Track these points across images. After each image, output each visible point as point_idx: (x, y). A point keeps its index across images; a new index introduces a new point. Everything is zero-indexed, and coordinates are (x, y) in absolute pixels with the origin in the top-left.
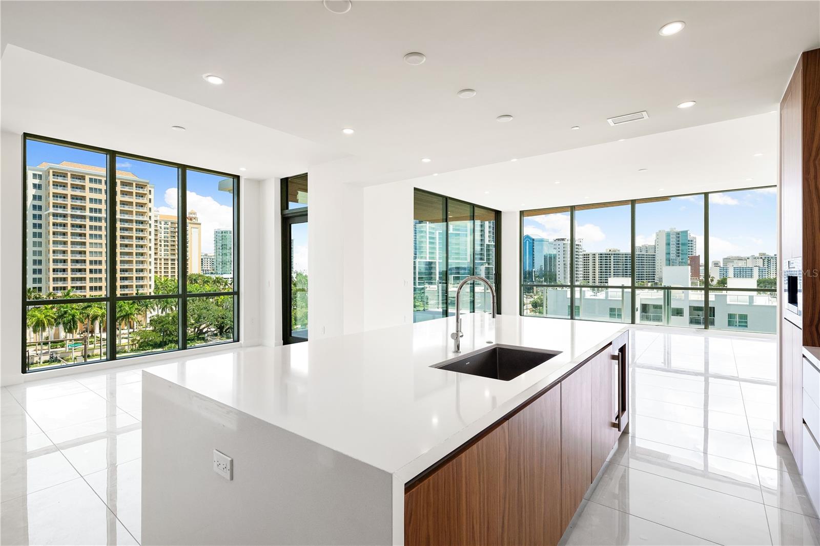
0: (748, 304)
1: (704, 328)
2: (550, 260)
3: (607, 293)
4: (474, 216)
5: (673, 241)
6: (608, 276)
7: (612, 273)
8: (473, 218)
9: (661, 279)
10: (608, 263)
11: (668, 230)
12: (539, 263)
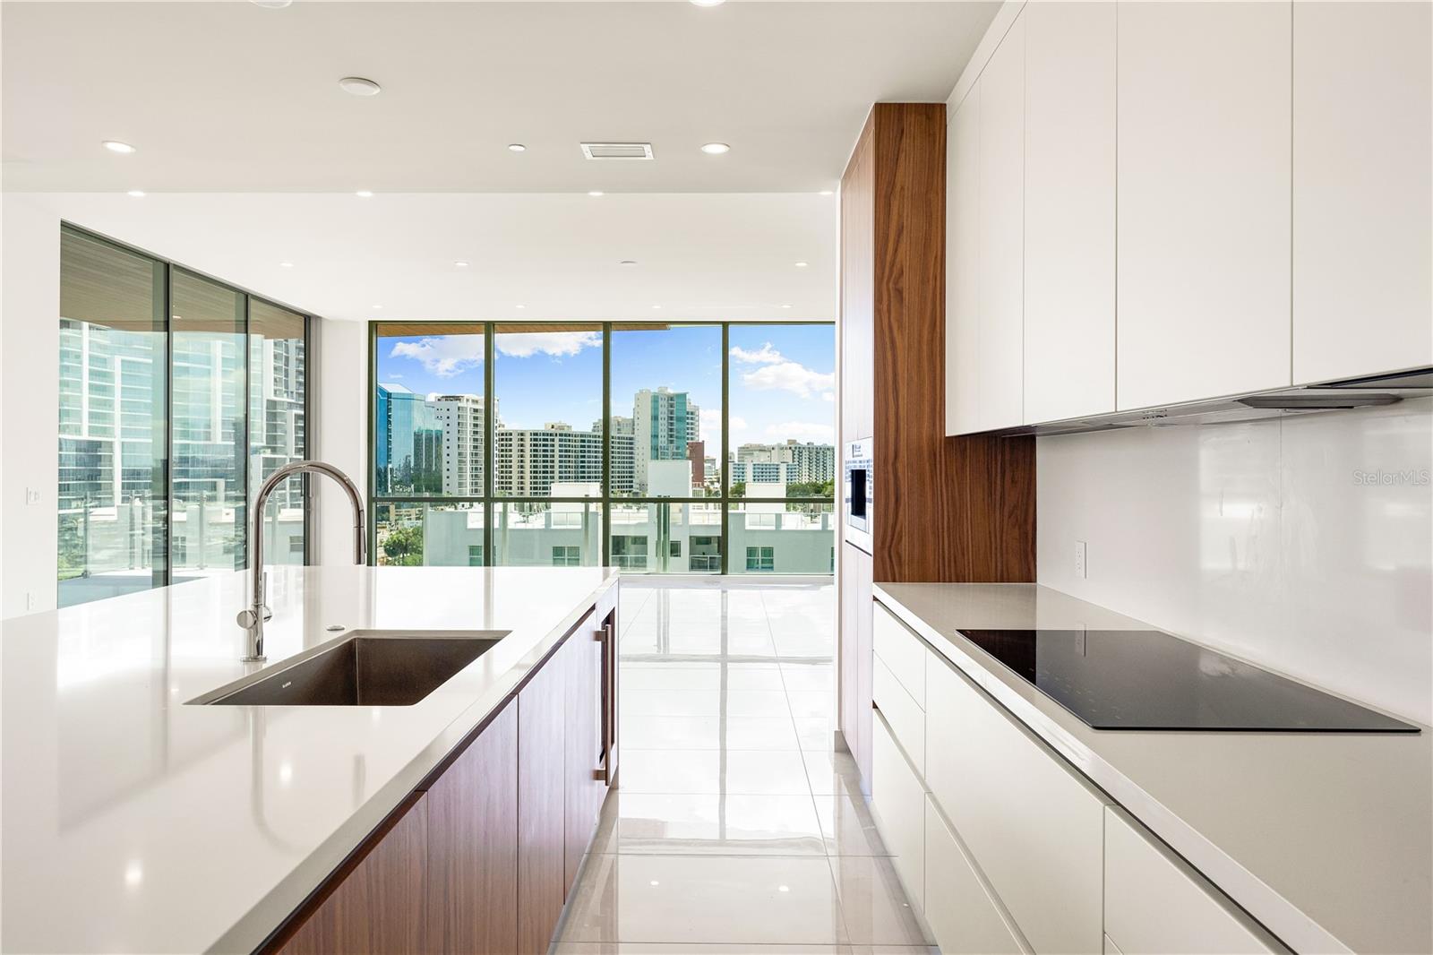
0: (774, 528)
1: (720, 572)
2: (428, 444)
3: (548, 517)
4: (247, 321)
5: (663, 412)
6: (549, 480)
7: (557, 475)
8: (245, 326)
9: (643, 486)
10: (549, 453)
11: (655, 390)
12: (402, 452)
